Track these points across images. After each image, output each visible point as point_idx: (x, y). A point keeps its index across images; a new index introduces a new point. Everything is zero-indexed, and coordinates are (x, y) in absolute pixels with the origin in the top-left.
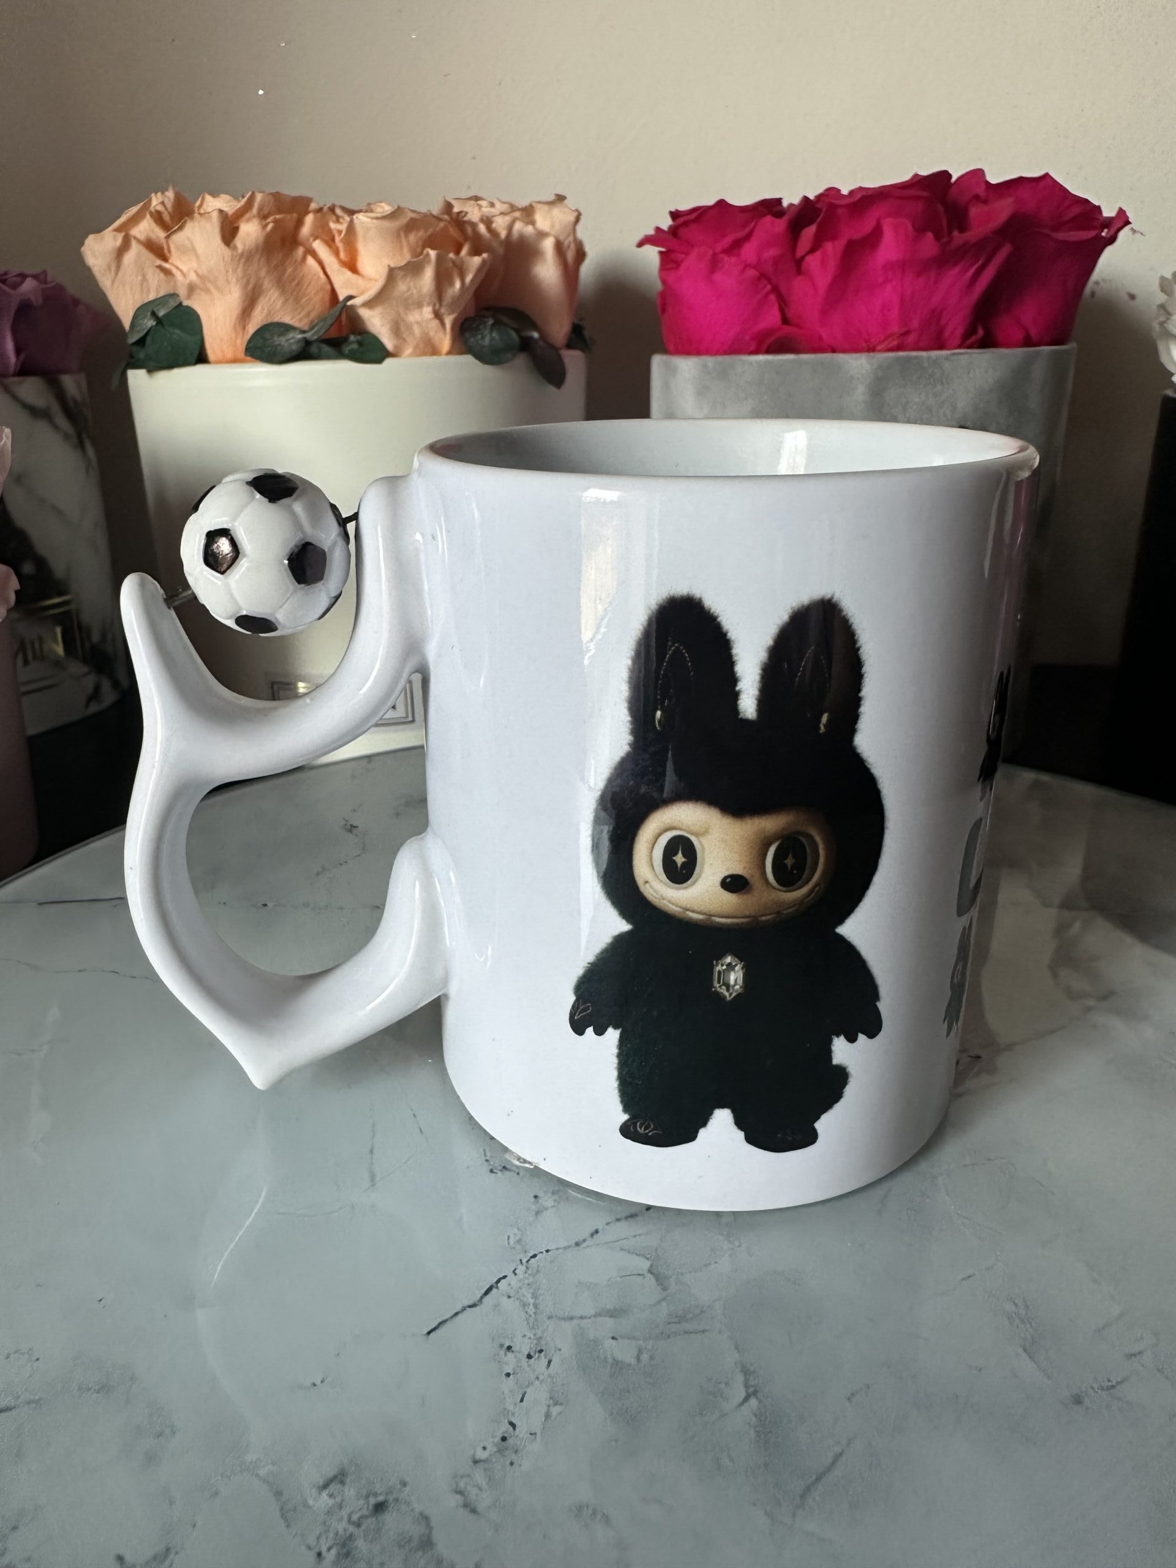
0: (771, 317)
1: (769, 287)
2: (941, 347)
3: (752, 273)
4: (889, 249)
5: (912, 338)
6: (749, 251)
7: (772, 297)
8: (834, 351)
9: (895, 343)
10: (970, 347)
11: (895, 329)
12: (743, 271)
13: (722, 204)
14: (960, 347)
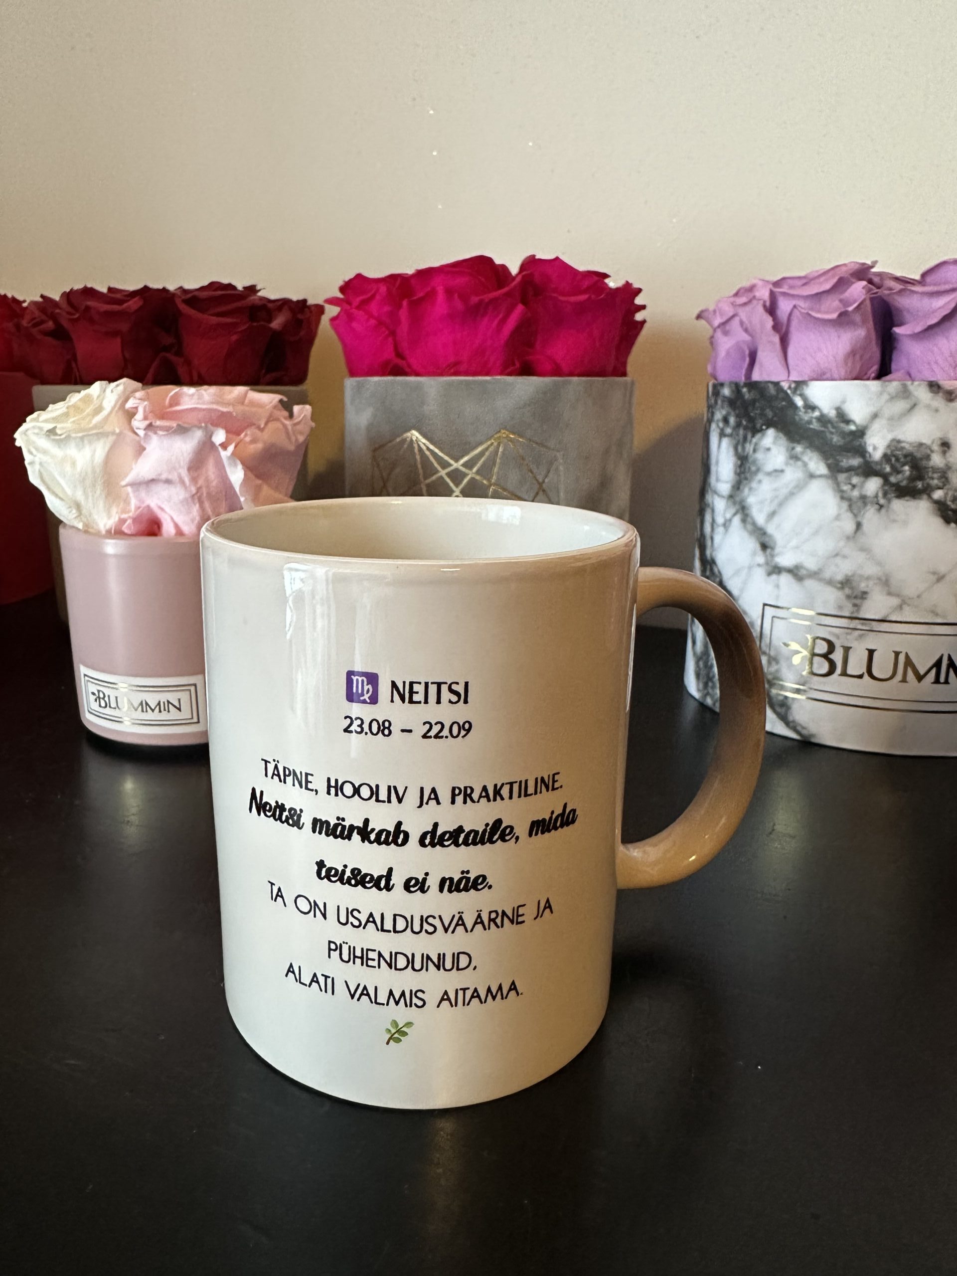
0: (388, 353)
1: (387, 332)
2: (487, 374)
3: (373, 322)
4: (440, 306)
5: (462, 368)
6: (374, 307)
7: (390, 339)
8: (417, 374)
9: (452, 371)
10: (510, 374)
11: (452, 359)
12: (368, 320)
13: (359, 277)
14: (502, 373)
